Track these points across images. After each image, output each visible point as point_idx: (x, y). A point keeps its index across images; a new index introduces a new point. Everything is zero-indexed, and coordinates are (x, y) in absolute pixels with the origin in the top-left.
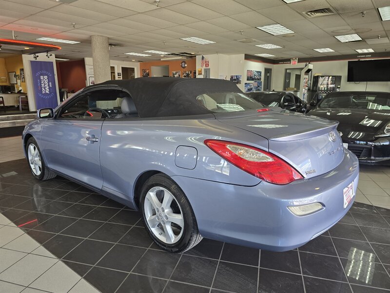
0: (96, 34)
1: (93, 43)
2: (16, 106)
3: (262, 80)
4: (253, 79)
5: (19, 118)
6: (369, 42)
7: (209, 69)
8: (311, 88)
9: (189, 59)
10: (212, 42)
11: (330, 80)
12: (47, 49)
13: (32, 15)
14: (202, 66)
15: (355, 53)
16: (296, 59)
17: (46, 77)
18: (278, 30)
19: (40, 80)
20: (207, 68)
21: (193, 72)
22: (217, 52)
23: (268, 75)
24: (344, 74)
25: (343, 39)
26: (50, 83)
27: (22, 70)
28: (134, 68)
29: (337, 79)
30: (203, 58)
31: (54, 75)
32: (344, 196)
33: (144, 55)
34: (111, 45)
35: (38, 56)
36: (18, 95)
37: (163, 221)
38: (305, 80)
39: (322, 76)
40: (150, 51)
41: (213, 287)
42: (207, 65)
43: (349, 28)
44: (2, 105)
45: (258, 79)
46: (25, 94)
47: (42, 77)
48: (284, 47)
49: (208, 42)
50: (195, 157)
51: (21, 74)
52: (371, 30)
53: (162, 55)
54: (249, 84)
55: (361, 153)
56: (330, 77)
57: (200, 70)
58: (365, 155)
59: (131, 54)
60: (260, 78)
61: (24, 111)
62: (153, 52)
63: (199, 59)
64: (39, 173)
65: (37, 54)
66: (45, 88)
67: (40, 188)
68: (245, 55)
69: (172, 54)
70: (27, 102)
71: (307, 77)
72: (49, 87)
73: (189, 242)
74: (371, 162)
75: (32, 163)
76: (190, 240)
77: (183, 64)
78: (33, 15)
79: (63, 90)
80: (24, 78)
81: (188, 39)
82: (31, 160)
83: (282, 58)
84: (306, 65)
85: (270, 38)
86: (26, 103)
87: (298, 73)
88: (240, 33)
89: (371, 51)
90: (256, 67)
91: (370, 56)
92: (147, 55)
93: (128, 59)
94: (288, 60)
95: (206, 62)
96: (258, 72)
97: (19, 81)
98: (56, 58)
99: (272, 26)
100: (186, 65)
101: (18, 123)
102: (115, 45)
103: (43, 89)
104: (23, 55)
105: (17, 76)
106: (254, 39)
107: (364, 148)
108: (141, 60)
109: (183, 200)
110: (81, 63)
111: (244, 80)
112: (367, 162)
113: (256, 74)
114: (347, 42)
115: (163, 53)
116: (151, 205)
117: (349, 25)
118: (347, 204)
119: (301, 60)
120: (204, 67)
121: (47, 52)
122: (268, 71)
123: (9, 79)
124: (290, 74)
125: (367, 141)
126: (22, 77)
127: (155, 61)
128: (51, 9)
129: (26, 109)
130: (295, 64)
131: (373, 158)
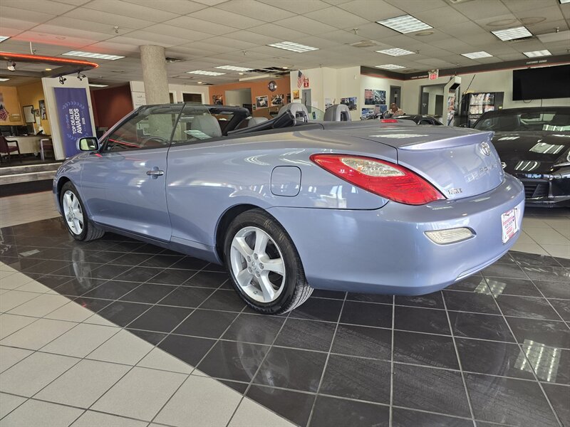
0: (148, 42)
1: (144, 57)
2: (36, 154)
3: (388, 103)
4: (373, 103)
5: (42, 169)
6: (543, 38)
7: (310, 90)
8: (460, 113)
9: (280, 77)
10: (313, 49)
11: (487, 98)
12: (78, 68)
13: (58, 16)
14: (299, 86)
15: (523, 57)
16: (436, 71)
17: (76, 110)
18: (408, 25)
19: (69, 115)
20: (307, 88)
21: (286, 95)
22: (320, 65)
23: (396, 96)
24: (507, 88)
25: (505, 35)
26: (83, 119)
27: (43, 102)
28: (200, 95)
29: (497, 97)
30: (300, 74)
31: (88, 107)
32: (503, 227)
33: (215, 74)
34: (167, 59)
35: (65, 79)
36: (38, 138)
37: (257, 272)
38: (450, 99)
39: (474, 94)
40: (224, 68)
41: (331, 352)
42: (306, 84)
43: (512, 16)
44: (16, 152)
45: (382, 103)
46: (48, 136)
47: (71, 110)
48: (418, 52)
49: (307, 48)
50: (297, 187)
51: (41, 108)
52: (545, 19)
53: (241, 72)
54: (368, 109)
55: (533, 191)
56: (488, 95)
57: (296, 92)
58: (539, 194)
59: (197, 72)
60: (385, 101)
61: (47, 161)
62: (228, 68)
63: (294, 75)
64: (80, 231)
65: (64, 77)
66: (75, 126)
67: (82, 252)
68: (362, 67)
69: (255, 71)
70: (52, 147)
71: (453, 95)
72: (82, 124)
73: (294, 294)
74: (549, 203)
75: (70, 219)
76: (295, 290)
77: (272, 84)
78: (60, 16)
79: (101, 129)
80: (45, 113)
81: (278, 45)
82: (68, 216)
83: (415, 70)
84: (451, 79)
85: (397, 38)
86: (50, 149)
87: (439, 93)
88: (354, 32)
89: (547, 53)
90: (378, 84)
91: (546, 61)
92: (219, 74)
93: (192, 80)
94: (424, 74)
95: (304, 80)
96: (381, 92)
97: (38, 119)
98: (90, 83)
99: (400, 19)
100: (276, 87)
101: (40, 176)
102: (173, 59)
103: (74, 128)
104: (43, 79)
105: (35, 111)
106: (373, 42)
107: (537, 183)
108: (210, 83)
109: (282, 237)
110: (125, 90)
111: (360, 104)
112: (543, 203)
113: (379, 95)
114: (510, 40)
115: (243, 69)
116: (240, 255)
117: (512, 12)
118: (508, 238)
119: (443, 73)
120: (302, 88)
121: (79, 71)
122: (395, 90)
123: (24, 116)
124: (427, 94)
125: (542, 174)
126: (43, 112)
127: (231, 82)
128: (85, 6)
129: (50, 156)
130: (434, 79)
131: (551, 196)
